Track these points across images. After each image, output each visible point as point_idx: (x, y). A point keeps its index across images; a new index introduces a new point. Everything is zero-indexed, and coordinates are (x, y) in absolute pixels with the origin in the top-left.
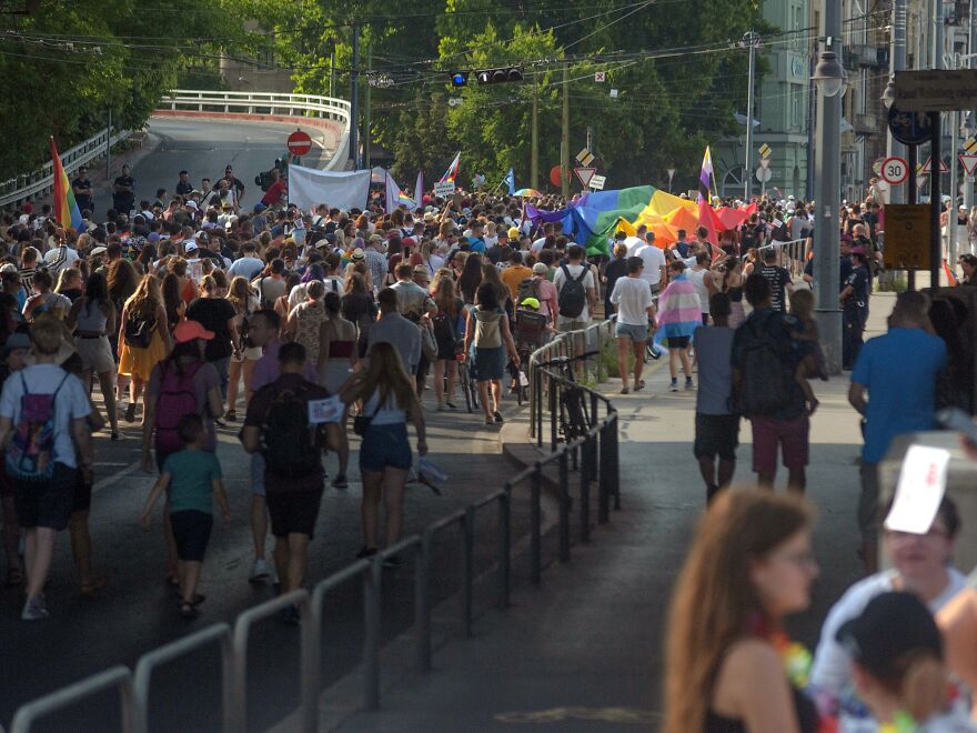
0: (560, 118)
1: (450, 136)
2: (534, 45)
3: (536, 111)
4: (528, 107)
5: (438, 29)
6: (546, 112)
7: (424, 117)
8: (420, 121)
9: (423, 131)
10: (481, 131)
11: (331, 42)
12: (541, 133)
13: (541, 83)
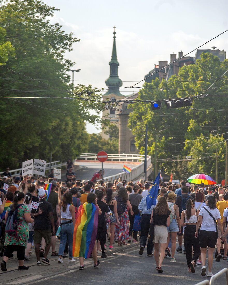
0: (225, 164)
1: (188, 171)
2: (217, 140)
3: (217, 162)
4: (214, 161)
5: (185, 137)
6: (220, 162)
7: (180, 164)
8: (179, 166)
9: (180, 169)
10: (199, 169)
11: (152, 141)
12: (219, 170)
13: (218, 153)
